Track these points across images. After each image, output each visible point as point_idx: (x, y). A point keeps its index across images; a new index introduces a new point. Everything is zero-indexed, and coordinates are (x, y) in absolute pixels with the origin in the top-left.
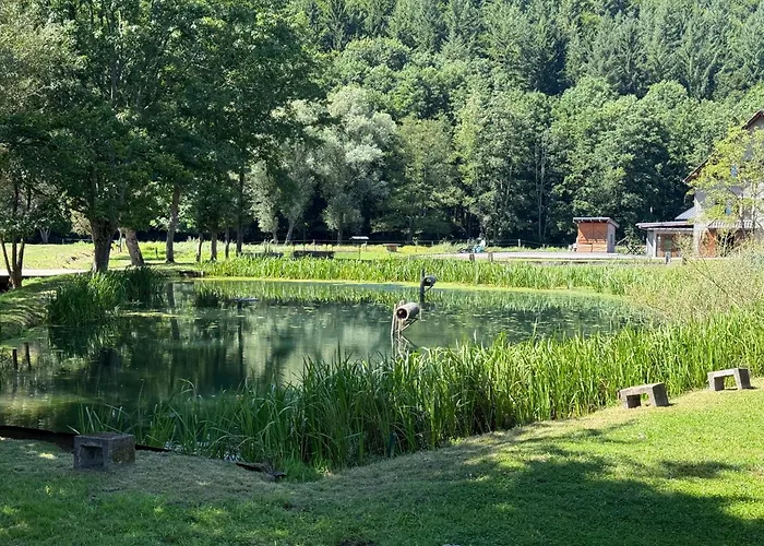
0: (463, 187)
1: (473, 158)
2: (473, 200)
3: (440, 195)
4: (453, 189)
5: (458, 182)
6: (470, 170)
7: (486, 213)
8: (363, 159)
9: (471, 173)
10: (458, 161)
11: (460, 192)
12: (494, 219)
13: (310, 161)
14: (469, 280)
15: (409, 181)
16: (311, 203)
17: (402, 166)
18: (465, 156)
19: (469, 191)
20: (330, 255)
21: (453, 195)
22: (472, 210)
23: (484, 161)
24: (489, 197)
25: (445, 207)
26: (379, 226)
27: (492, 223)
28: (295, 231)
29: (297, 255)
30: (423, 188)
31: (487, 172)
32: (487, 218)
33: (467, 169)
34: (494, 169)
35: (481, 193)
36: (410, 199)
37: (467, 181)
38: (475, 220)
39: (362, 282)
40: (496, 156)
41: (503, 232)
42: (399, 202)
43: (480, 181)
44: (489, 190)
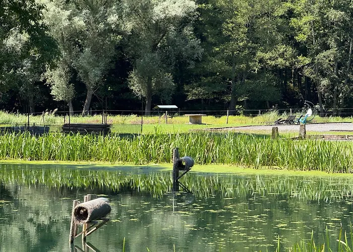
0: (296, 45)
1: (308, 11)
2: (307, 61)
3: (267, 56)
4: (282, 48)
5: (290, 39)
6: (304, 24)
7: (324, 76)
8: (174, 13)
9: (306, 28)
10: (291, 14)
11: (290, 51)
12: (334, 82)
13: (113, 18)
14: (250, 160)
15: (228, 39)
16: (113, 66)
17: (220, 23)
18: (298, 8)
19: (302, 49)
20: (105, 129)
21: (282, 55)
22: (307, 72)
23: (321, 14)
24: (327, 57)
25: (276, 70)
26: (194, 93)
27: (331, 88)
28: (94, 99)
29: (68, 129)
30: (245, 47)
31: (326, 27)
32: (325, 82)
33: (301, 23)
34: (332, 23)
35: (317, 52)
36: (231, 60)
37: (301, 38)
38: (311, 85)
39: (118, 164)
40: (335, 8)
41: (345, 99)
42: (217, 64)
43: (316, 38)
44: (327, 47)
